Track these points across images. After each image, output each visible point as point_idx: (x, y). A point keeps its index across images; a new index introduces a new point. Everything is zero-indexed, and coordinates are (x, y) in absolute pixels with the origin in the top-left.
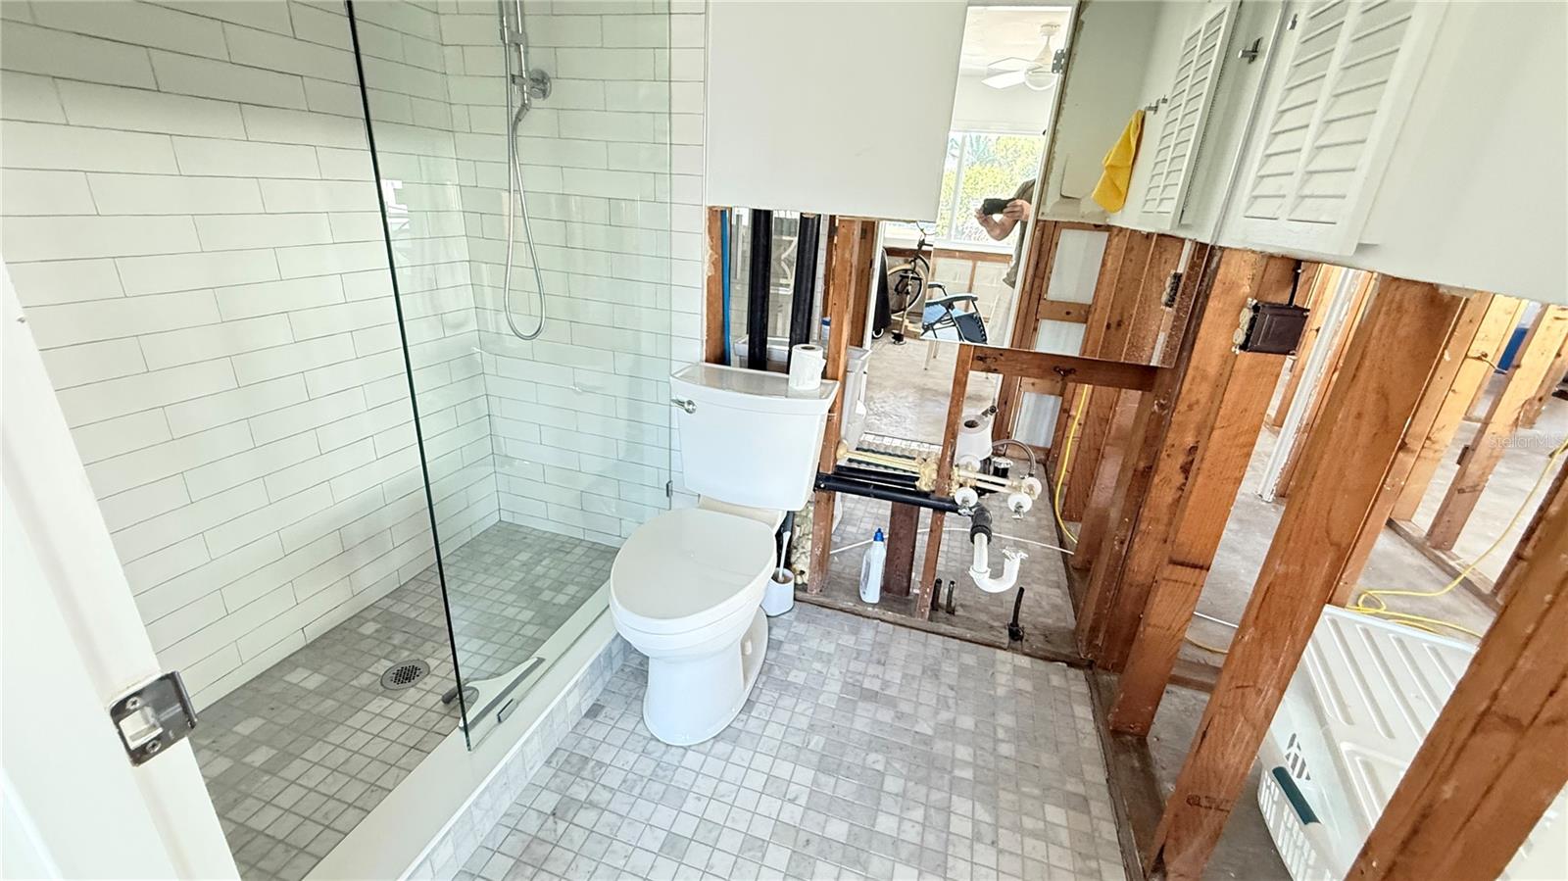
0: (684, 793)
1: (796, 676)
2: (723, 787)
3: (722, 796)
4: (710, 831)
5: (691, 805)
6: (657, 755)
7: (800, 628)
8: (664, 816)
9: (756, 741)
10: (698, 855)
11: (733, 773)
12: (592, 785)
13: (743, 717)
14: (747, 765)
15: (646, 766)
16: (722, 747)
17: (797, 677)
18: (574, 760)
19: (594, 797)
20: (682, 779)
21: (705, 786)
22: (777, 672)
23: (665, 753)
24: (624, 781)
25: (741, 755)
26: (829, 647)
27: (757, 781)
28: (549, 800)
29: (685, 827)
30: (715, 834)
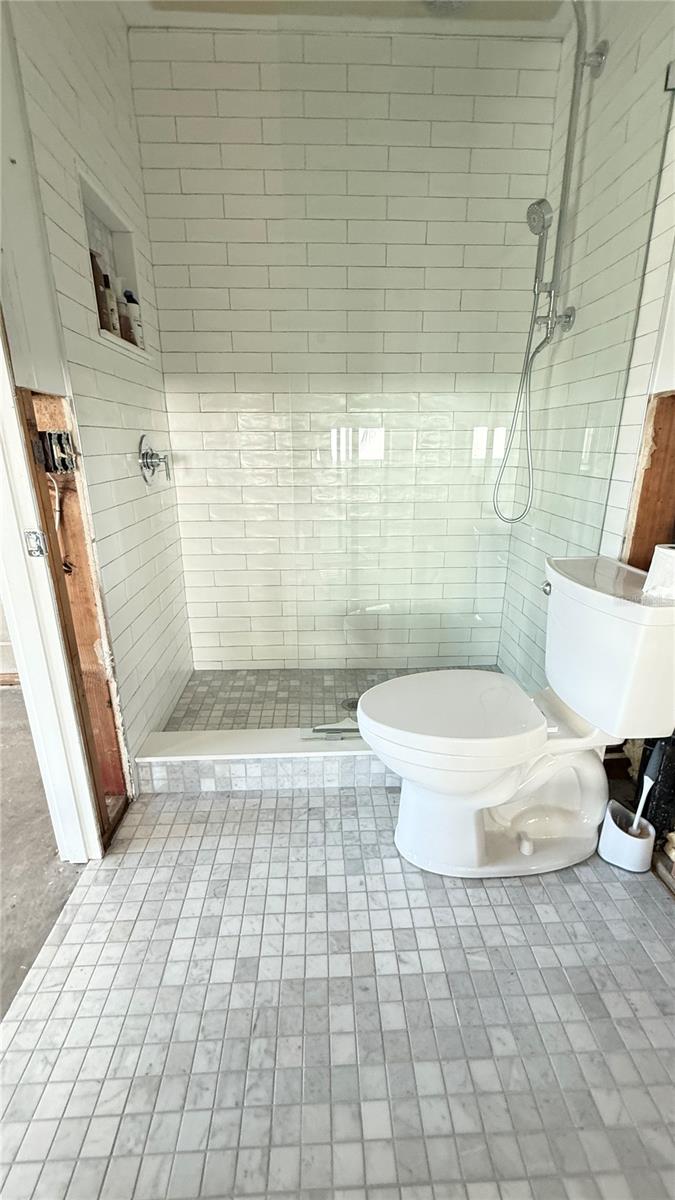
0: (360, 870)
1: (546, 912)
2: (382, 896)
3: (373, 899)
4: (339, 903)
5: (353, 881)
6: (383, 840)
7: (617, 891)
8: (336, 867)
9: (440, 904)
10: (317, 902)
11: (399, 899)
12: (339, 816)
13: (459, 883)
14: (412, 906)
15: (369, 838)
16: (418, 881)
17: (547, 914)
18: (352, 799)
19: (331, 823)
20: (372, 865)
21: (374, 883)
22: (535, 892)
23: (387, 844)
24: (351, 832)
25: (419, 898)
26: (620, 932)
27: (402, 920)
28: (317, 803)
29: (335, 885)
30: (339, 907)
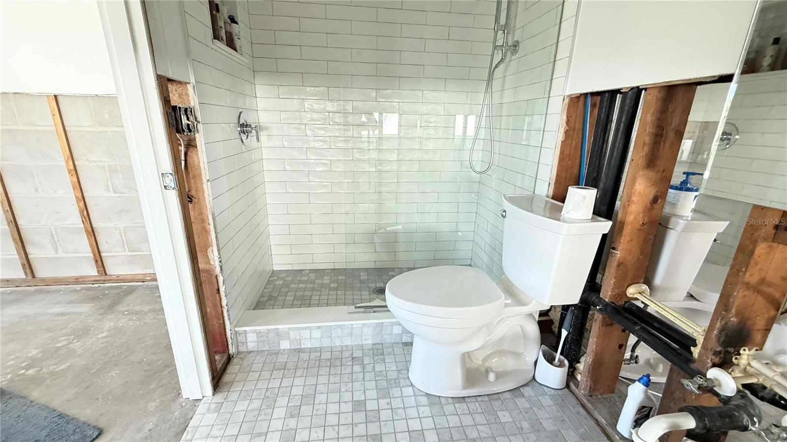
0: (388, 395)
1: (504, 416)
2: (402, 411)
3: (396, 413)
4: (374, 417)
5: (383, 402)
6: (401, 376)
7: (547, 401)
8: (372, 394)
9: (439, 414)
10: (360, 417)
11: (413, 412)
12: (372, 362)
13: (450, 401)
14: (421, 416)
15: (393, 375)
16: (424, 400)
17: (505, 417)
18: (381, 351)
19: (368, 366)
20: (395, 392)
21: (396, 403)
22: (497, 404)
23: (404, 379)
24: (380, 372)
25: (426, 411)
26: (549, 425)
27: (415, 425)
28: (358, 354)
29: (371, 405)
30: (374, 419)
